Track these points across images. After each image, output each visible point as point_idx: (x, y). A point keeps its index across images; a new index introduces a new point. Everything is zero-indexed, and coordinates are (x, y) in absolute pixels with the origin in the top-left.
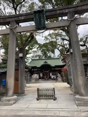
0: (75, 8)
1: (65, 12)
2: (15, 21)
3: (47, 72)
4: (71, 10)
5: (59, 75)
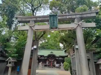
0: (81, 15)
1: (73, 17)
2: (34, 21)
3: (52, 61)
4: (78, 16)
5: (62, 64)
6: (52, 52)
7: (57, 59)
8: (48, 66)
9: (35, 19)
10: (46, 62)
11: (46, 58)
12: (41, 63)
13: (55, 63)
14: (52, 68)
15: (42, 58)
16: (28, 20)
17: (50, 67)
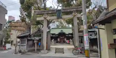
5: (71, 40)
6: (62, 31)
7: (67, 36)
8: (59, 42)
9: (47, 12)
10: (58, 39)
11: (57, 36)
12: (53, 40)
13: (65, 39)
14: (63, 43)
15: (53, 36)
16: (43, 13)
17: (61, 43)
